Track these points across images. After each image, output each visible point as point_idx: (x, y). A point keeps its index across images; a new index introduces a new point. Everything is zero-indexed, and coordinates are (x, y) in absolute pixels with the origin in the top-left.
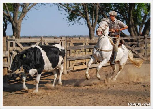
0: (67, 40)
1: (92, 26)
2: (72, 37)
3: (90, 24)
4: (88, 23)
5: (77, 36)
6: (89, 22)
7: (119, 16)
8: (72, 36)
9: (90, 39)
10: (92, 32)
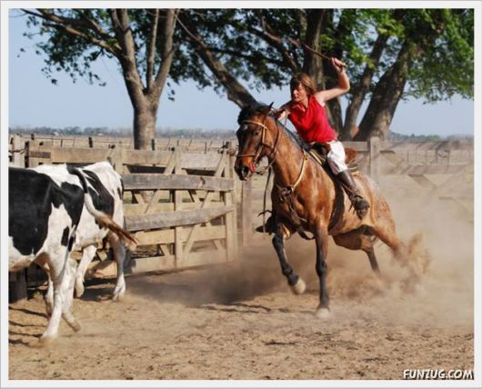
0: (32, 149)
1: (146, 91)
2: (61, 132)
3: (138, 82)
4: (131, 78)
5: (82, 129)
6: (135, 72)
7: (264, 53)
8: (63, 128)
9: (137, 147)
10: (146, 115)
